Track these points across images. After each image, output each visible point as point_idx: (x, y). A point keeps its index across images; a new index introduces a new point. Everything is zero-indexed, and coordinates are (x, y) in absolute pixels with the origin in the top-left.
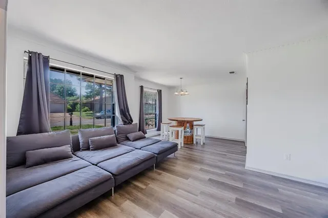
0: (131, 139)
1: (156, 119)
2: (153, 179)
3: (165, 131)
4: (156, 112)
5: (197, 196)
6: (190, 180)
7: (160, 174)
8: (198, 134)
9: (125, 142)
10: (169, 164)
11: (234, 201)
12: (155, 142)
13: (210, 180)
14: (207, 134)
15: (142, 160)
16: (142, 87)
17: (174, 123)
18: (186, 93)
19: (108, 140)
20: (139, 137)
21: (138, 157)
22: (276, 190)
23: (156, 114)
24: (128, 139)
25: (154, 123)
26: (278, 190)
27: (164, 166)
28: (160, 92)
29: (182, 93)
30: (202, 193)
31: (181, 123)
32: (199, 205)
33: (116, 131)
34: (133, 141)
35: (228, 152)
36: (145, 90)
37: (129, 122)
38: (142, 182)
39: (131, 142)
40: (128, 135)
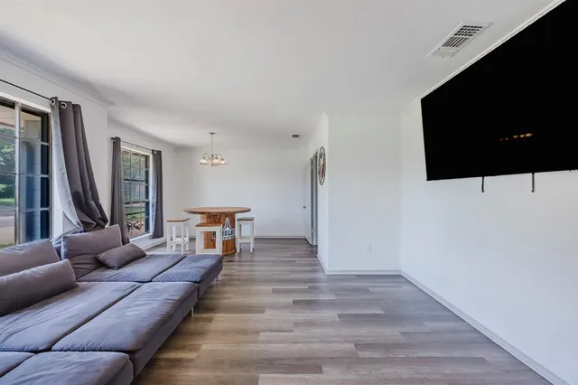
0: (112, 262)
1: (148, 214)
2: (201, 334)
3: (174, 236)
4: (147, 196)
5: (292, 331)
6: (268, 312)
7: (210, 320)
8: (243, 235)
9: (96, 274)
10: (216, 296)
11: (338, 320)
12: (176, 260)
13: (295, 302)
14: (257, 234)
15: (178, 300)
16: (116, 142)
17: (198, 219)
18: (223, 162)
19: (50, 276)
20: (130, 258)
21: (166, 296)
22: (366, 291)
23: (148, 203)
24: (101, 265)
25: (143, 223)
26: (368, 291)
27: (207, 302)
28: (158, 155)
29: (216, 161)
30: (296, 324)
31: (214, 218)
32: (302, 342)
33: (63, 251)
34: (120, 268)
35: (293, 256)
36: (123, 147)
37: (98, 224)
38: (183, 348)
39: (116, 272)
40: (102, 256)
